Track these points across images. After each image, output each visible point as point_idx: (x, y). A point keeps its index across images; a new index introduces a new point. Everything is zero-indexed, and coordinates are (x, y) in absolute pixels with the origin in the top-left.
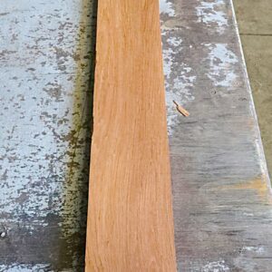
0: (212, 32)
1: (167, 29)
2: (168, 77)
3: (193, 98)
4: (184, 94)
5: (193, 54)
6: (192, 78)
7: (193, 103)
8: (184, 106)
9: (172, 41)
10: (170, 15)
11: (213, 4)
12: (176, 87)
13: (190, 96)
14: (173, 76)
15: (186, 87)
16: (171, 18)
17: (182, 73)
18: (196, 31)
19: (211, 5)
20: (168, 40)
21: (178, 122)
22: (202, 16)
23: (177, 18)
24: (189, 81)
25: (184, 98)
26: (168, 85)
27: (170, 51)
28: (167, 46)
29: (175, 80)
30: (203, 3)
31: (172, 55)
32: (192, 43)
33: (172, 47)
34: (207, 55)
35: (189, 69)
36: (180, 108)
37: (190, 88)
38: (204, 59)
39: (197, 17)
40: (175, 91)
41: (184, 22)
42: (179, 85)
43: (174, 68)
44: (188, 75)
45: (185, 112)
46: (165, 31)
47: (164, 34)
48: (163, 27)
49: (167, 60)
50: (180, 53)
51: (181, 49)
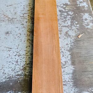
0: (83, 9)
1: (68, 9)
3: (79, 32)
4: (75, 31)
5: (77, 17)
6: (78, 25)
9: (70, 13)
10: (68, 4)
12: (73, 28)
14: (71, 25)
15: (76, 29)
17: (75, 24)
18: (78, 9)
20: (69, 13)
21: (75, 40)
23: (71, 5)
24: (77, 27)
26: (70, 28)
27: (70, 16)
28: (68, 15)
29: (73, 26)
31: (71, 18)
32: (77, 13)
33: (70, 15)
35: (77, 22)
37: (78, 29)
38: (81, 19)
39: (78, 4)
40: (73, 30)
41: (73, 6)
43: (71, 22)
44: (77, 24)
46: (67, 9)
47: (67, 10)
48: (66, 8)
49: (69, 20)
50: (73, 17)
51: (73, 16)
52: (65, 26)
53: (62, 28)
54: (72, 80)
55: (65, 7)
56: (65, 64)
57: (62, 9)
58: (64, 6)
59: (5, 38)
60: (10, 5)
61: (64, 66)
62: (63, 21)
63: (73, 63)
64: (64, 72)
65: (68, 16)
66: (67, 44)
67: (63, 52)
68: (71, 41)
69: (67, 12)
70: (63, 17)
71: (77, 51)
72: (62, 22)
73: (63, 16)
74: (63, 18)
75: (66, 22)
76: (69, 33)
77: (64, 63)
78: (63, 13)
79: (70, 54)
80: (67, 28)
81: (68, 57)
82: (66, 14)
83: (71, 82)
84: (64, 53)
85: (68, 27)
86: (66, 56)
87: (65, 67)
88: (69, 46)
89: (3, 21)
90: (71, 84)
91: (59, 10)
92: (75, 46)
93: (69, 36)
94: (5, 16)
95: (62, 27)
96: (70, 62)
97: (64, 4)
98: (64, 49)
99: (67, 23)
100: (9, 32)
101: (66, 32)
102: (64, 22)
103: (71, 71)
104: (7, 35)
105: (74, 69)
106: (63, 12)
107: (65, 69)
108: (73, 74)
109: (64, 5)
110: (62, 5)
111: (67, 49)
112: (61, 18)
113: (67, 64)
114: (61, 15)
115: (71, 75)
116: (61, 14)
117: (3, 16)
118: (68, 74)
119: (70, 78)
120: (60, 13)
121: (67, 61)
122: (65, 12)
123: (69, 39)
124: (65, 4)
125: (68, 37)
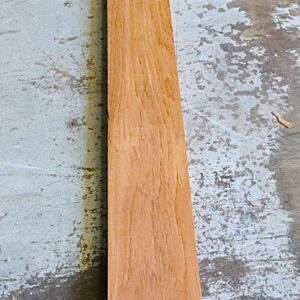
0: (293, 38)
1: (246, 39)
2: (260, 89)
3: (291, 108)
4: (280, 105)
5: (280, 63)
6: (285, 88)
7: (293, 114)
8: (284, 117)
9: (255, 51)
10: (247, 24)
11: (288, 9)
12: (270, 98)
13: (287, 106)
14: (265, 88)
15: (282, 98)
16: (248, 27)
17: (274, 83)
18: (277, 39)
19: (286, 10)
20: (251, 51)
21: (282, 134)
22: (280, 23)
23: (255, 26)
24: (283, 91)
25: (281, 109)
26: (262, 98)
27: (256, 61)
28: (251, 56)
29: (268, 91)
30: (278, 9)
31: (259, 66)
32: (277, 51)
33: (257, 57)
34: (295, 63)
35: (280, 79)
36: (281, 120)
37: (285, 98)
38: (293, 67)
39: (275, 24)
40: (271, 103)
41: (263, 30)
42: (273, 96)
43: (264, 79)
44: (281, 84)
45: (287, 123)
46: (245, 41)
47: (245, 44)
48: (242, 38)
49: (255, 71)
50: (267, 63)
51: (266, 59)
52: (247, 93)
53: (237, 99)
54: (291, 255)
55: (239, 35)
56: (263, 208)
57: (229, 40)
58: (235, 32)
59: (69, 139)
60: (71, 39)
61: (261, 214)
62: (237, 76)
63: (286, 202)
64: (262, 231)
65: (249, 62)
66: (260, 147)
67: (251, 171)
68: (270, 136)
69: (245, 49)
70: (237, 64)
71: (294, 167)
72: (235, 79)
73: (234, 61)
74: (236, 67)
75: (248, 80)
76: (260, 112)
77: (259, 204)
78: (234, 54)
79: (274, 177)
80: (253, 97)
81: (267, 185)
82: (243, 55)
83: (290, 259)
84: (255, 173)
85: (254, 93)
86: (262, 184)
87: (264, 217)
88: (268, 152)
89: (56, 87)
90: (289, 266)
91: (221, 45)
92: (284, 150)
93: (263, 120)
94: (58, 71)
95: (238, 97)
96: (276, 201)
97: (234, 24)
98: (254, 163)
99: (252, 82)
100: (80, 122)
101: (252, 109)
102: (242, 78)
103: (285, 228)
104: (75, 129)
105: (291, 219)
106: (235, 49)
107: (264, 221)
108: (290, 235)
109: (233, 27)
110: (228, 30)
111: (261, 161)
112: (231, 67)
113: (268, 206)
114: (229, 58)
115: (285, 240)
116: (227, 56)
117: (54, 72)
118: (276, 237)
119: (283, 248)
120: (226, 53)
121: (267, 198)
122: (240, 49)
123: (264, 130)
124: (237, 24)
125: (259, 126)
